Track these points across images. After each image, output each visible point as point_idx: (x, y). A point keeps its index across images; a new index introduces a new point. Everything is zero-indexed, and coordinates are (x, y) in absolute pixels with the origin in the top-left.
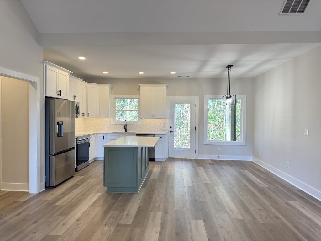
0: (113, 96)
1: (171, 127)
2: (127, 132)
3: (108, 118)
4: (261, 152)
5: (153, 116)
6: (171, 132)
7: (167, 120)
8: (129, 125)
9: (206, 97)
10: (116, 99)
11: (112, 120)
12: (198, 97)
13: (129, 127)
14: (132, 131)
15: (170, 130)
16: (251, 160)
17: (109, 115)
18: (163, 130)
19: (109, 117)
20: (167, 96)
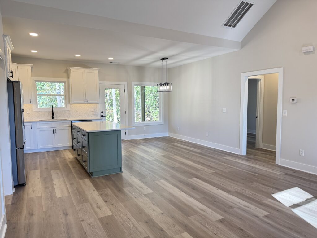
1: (102, 112)
2: (54, 118)
3: (32, 104)
4: (179, 128)
5: (86, 101)
6: (102, 116)
7: (98, 105)
8: (56, 112)
9: (133, 83)
10: (36, 81)
11: (34, 106)
12: (127, 83)
13: (56, 114)
14: (60, 118)
15: (102, 114)
16: (168, 136)
17: (32, 100)
18: (94, 115)
20: (99, 80)
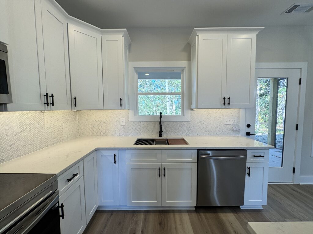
0: (133, 64)
1: (249, 126)
3: (124, 109)
6: (248, 134)
7: (242, 111)
8: (166, 124)
11: (131, 113)
13: (166, 127)
17: (125, 102)
19: (126, 107)
